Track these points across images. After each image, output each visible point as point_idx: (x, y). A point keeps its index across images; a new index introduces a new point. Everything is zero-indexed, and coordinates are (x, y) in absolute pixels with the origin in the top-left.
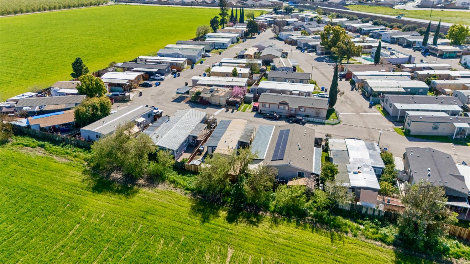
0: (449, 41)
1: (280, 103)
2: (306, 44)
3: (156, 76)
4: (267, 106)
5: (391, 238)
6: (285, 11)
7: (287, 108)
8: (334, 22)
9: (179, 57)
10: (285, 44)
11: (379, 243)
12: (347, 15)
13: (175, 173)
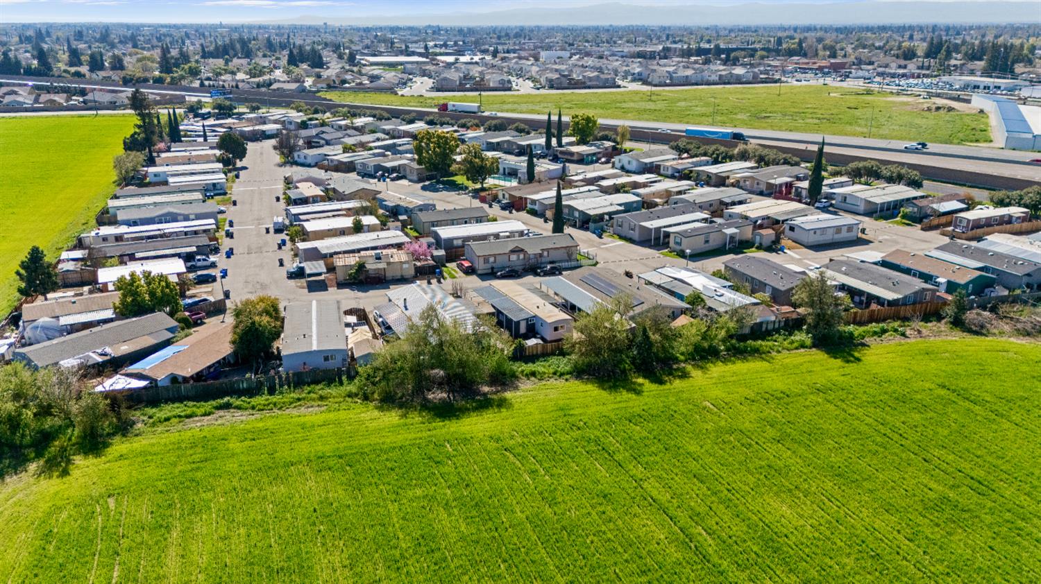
0: (573, 139)
1: (513, 251)
2: (378, 167)
3: (199, 260)
4: (492, 259)
5: (809, 342)
6: (217, 111)
7: (522, 256)
8: (357, 125)
9: (177, 221)
10: (326, 171)
11: (802, 350)
12: (368, 112)
13: (517, 364)
